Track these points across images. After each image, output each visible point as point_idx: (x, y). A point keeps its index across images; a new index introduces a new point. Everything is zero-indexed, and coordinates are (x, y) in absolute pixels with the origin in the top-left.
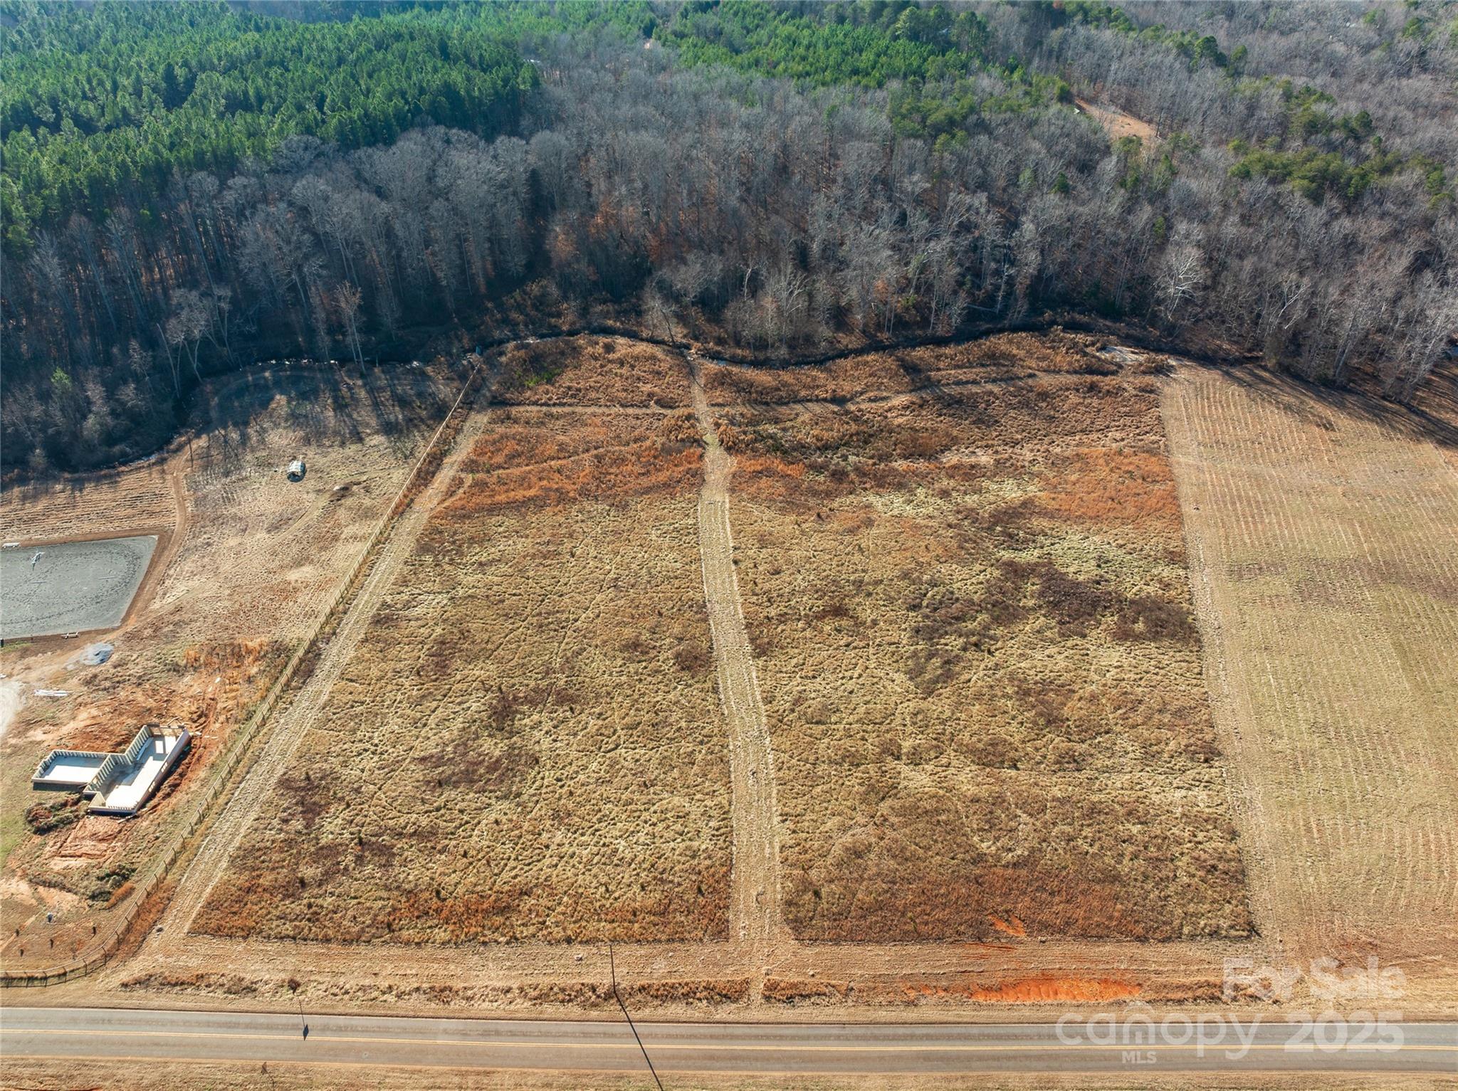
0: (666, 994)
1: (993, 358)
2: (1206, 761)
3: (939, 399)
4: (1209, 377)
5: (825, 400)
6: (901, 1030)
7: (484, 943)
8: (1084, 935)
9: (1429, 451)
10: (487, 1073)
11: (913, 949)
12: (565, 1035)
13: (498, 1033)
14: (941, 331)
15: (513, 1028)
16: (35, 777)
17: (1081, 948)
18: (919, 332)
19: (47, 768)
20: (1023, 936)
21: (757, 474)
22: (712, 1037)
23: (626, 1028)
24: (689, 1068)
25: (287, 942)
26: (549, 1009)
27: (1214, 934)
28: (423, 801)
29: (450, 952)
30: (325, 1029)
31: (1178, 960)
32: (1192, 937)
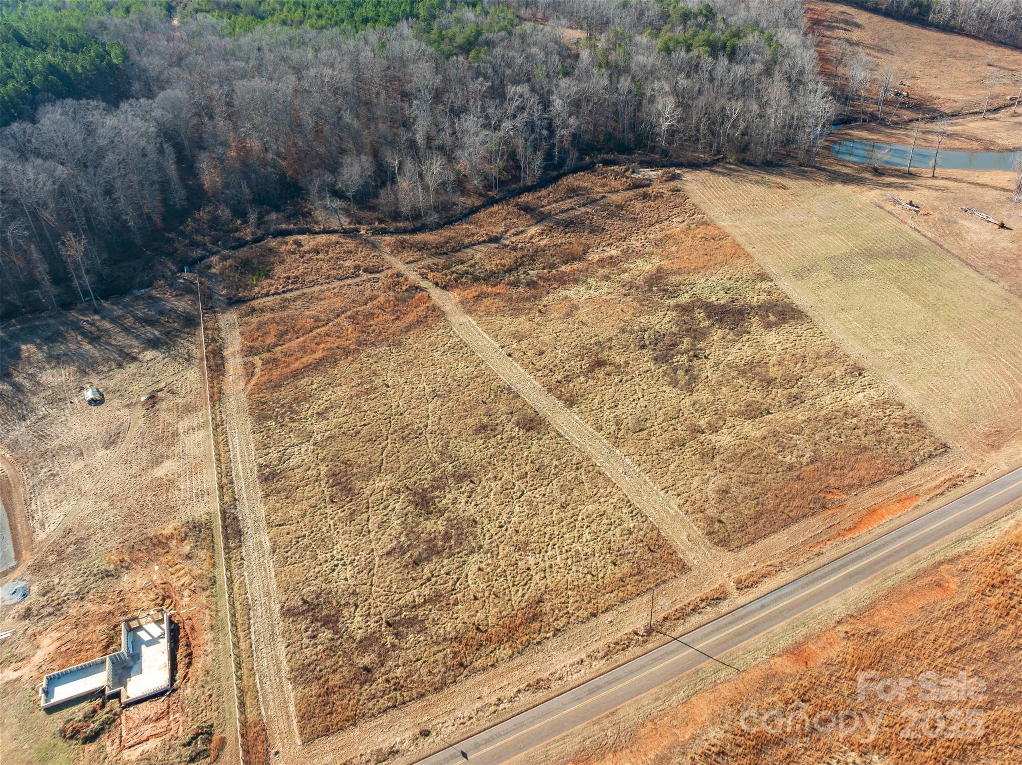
0: (682, 615)
1: (573, 192)
2: (860, 375)
3: (558, 223)
4: (703, 174)
5: (484, 241)
6: (826, 569)
7: (539, 643)
8: (873, 483)
9: (840, 188)
10: (613, 713)
11: (795, 527)
12: (643, 667)
13: (599, 687)
14: (529, 182)
15: (606, 680)
16: (43, 703)
17: (875, 490)
18: (514, 186)
19: (48, 693)
20: (844, 496)
21: (478, 298)
22: (730, 623)
23: (675, 644)
24: (731, 646)
25: (391, 711)
26: (620, 658)
27: (930, 456)
28: (414, 580)
29: (519, 660)
30: (477, 746)
31: (924, 475)
32: (922, 461)
